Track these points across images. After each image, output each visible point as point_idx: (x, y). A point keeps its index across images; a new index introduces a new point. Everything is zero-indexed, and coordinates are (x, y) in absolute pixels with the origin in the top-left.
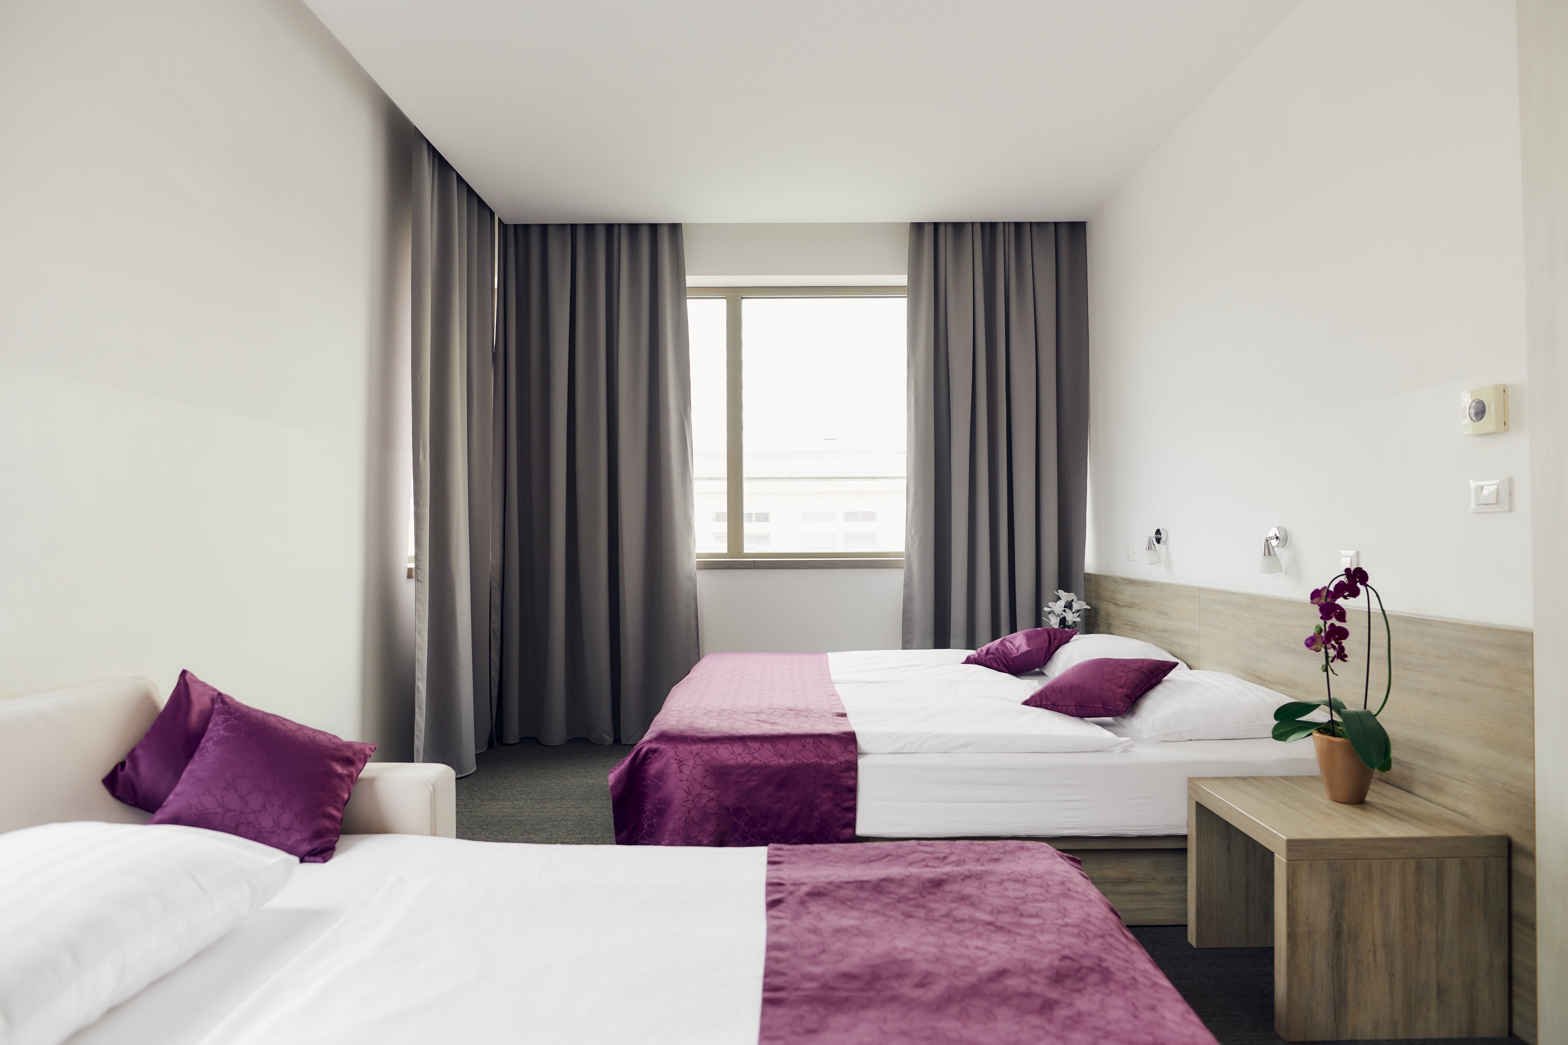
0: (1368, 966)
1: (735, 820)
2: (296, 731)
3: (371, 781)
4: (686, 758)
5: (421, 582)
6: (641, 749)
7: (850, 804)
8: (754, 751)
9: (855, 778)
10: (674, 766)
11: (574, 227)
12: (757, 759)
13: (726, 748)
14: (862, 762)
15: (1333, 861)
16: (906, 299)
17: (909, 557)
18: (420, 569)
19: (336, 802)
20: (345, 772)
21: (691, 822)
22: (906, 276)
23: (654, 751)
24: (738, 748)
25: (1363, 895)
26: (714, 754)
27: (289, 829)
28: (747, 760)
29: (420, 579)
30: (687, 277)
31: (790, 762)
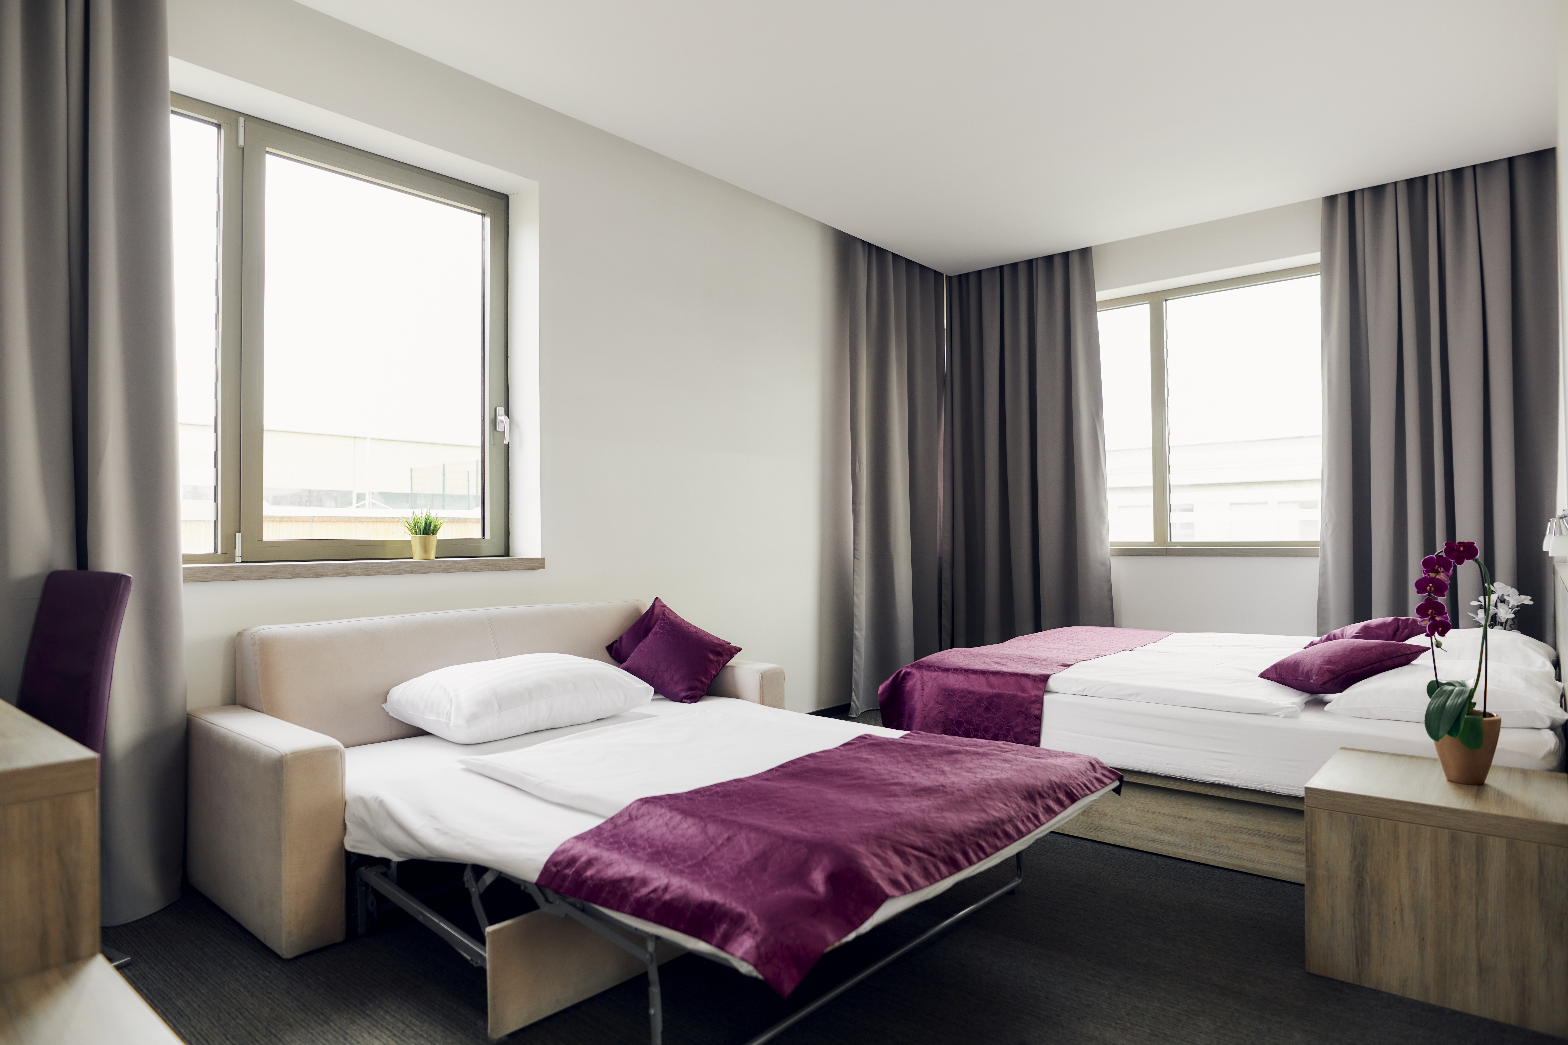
0: (1394, 923)
1: (957, 729)
2: (693, 633)
3: (733, 667)
4: (927, 680)
5: (858, 559)
6: (902, 671)
7: (1035, 729)
8: (972, 680)
9: (1041, 709)
10: (918, 686)
11: (1001, 268)
12: (973, 687)
13: (954, 676)
14: (1047, 698)
15: (1354, 815)
16: (1320, 276)
17: (1324, 545)
18: (856, 550)
19: (706, 674)
20: (715, 659)
21: (925, 726)
22: (1319, 253)
23: (908, 673)
24: (961, 678)
25: (1388, 853)
26: (946, 679)
27: (677, 683)
28: (966, 687)
29: (856, 556)
30: (1096, 293)
31: (994, 691)
